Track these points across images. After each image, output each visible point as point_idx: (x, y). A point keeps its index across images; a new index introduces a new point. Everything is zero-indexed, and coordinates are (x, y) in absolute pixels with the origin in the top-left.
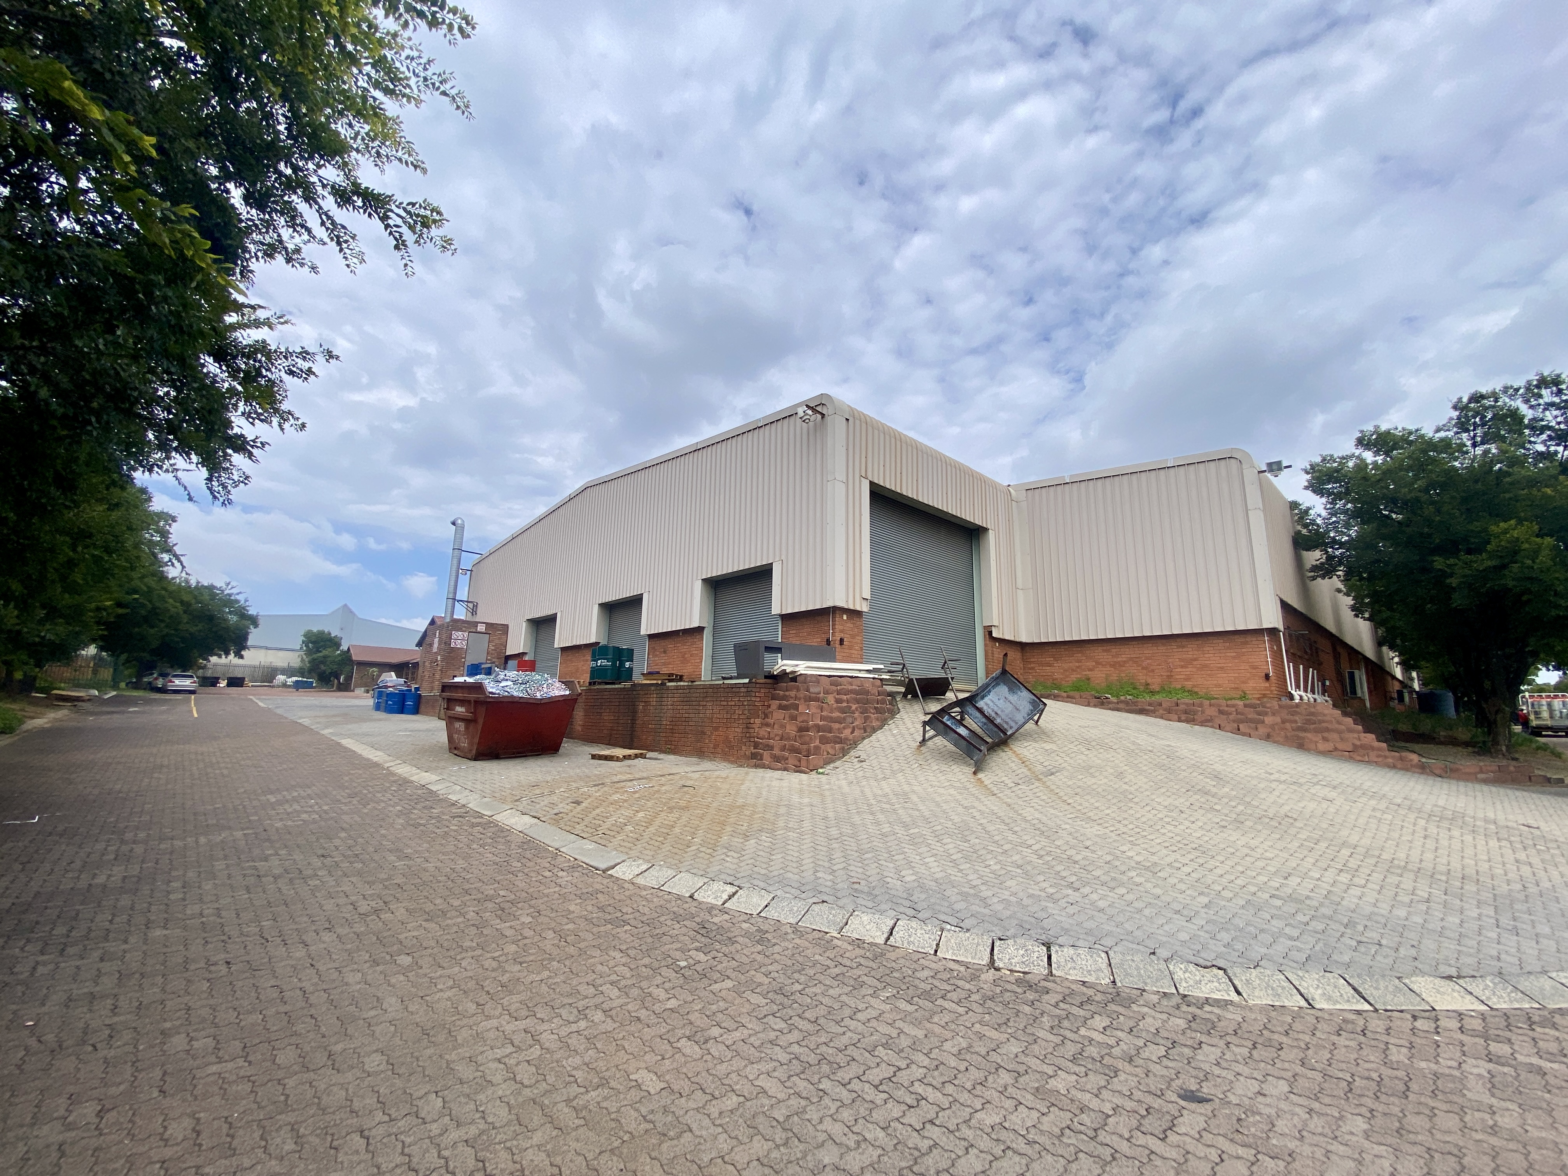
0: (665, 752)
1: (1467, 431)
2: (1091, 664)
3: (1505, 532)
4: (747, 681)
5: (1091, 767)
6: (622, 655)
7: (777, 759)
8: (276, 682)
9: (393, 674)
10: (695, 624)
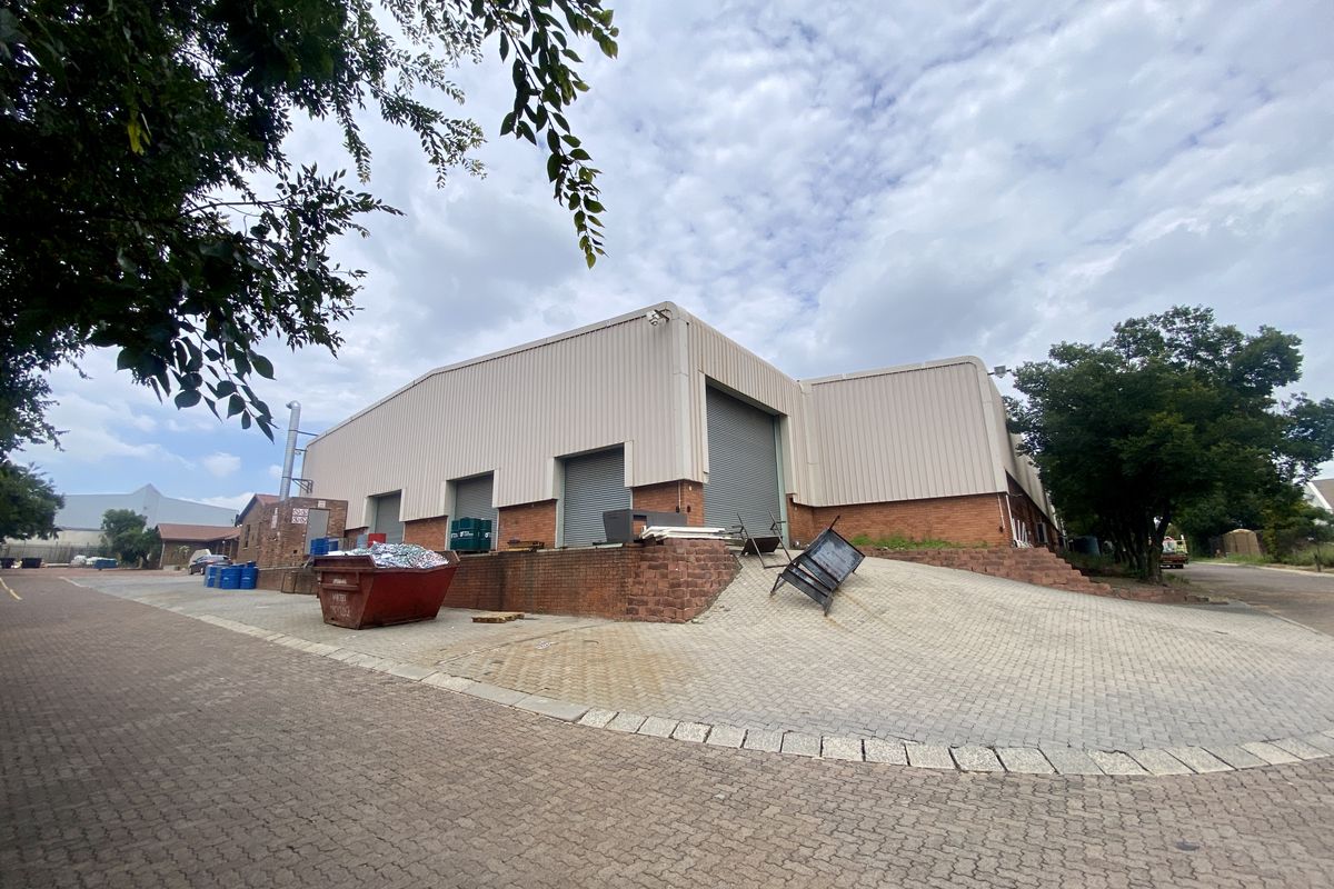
0: (538, 612)
1: (1124, 346)
2: (868, 523)
3: (1161, 420)
4: (621, 545)
5: (909, 605)
6: (482, 526)
7: (653, 613)
8: (74, 562)
9: (208, 551)
10: (550, 497)
